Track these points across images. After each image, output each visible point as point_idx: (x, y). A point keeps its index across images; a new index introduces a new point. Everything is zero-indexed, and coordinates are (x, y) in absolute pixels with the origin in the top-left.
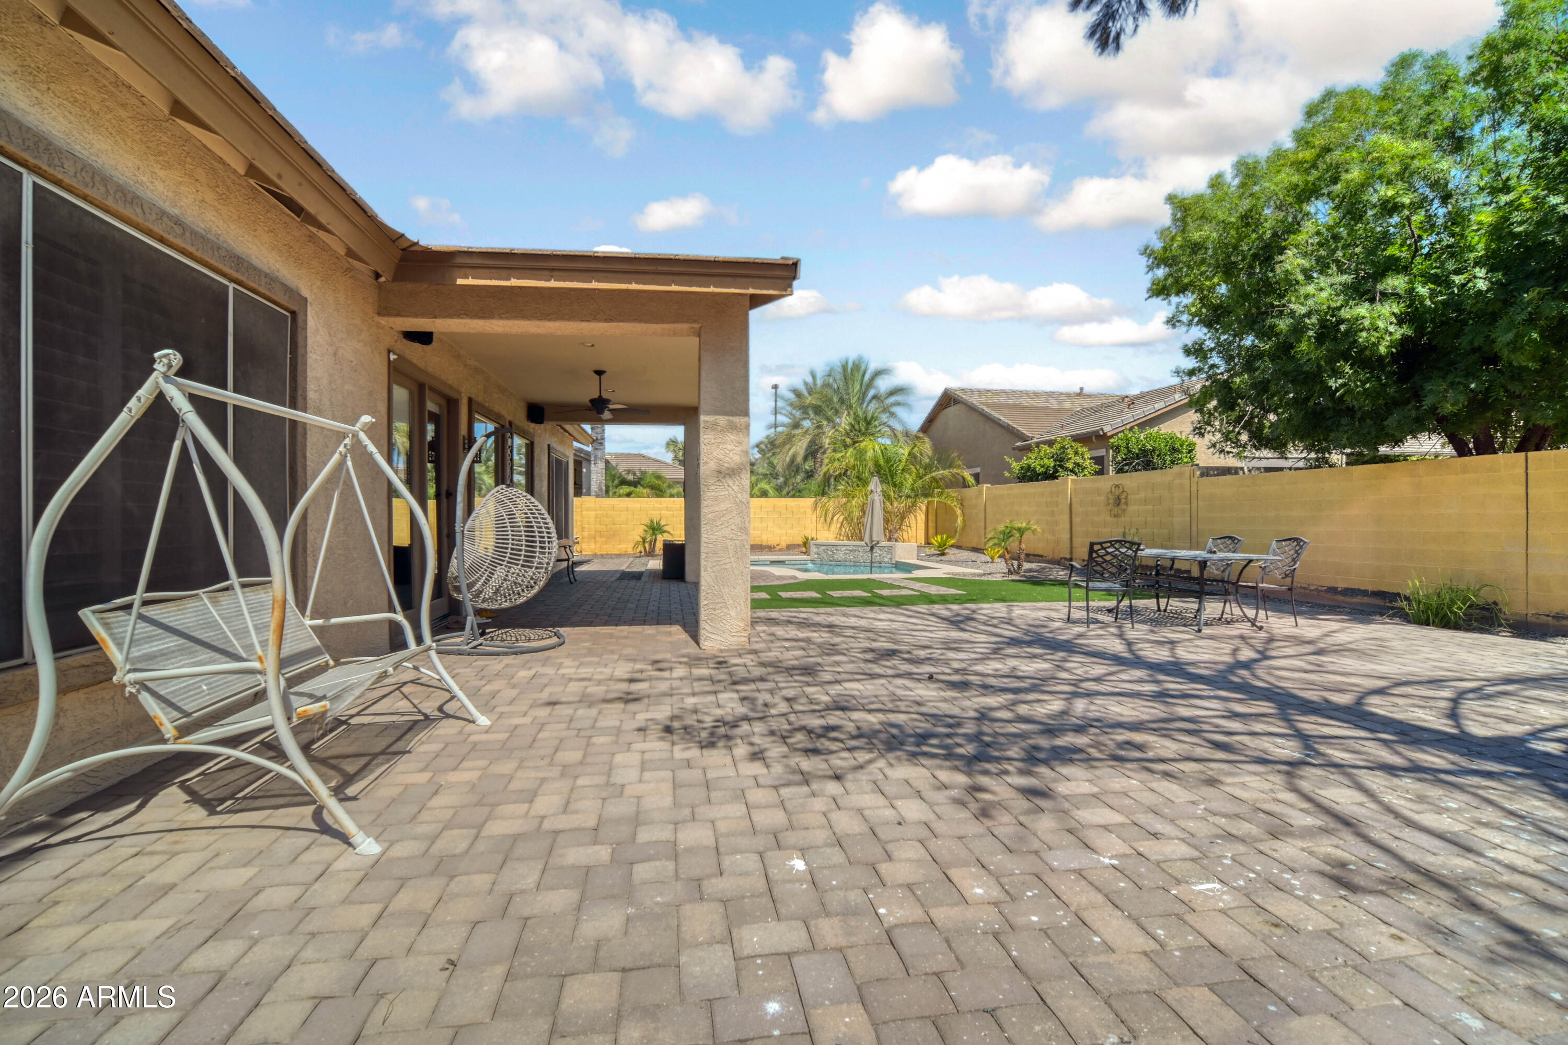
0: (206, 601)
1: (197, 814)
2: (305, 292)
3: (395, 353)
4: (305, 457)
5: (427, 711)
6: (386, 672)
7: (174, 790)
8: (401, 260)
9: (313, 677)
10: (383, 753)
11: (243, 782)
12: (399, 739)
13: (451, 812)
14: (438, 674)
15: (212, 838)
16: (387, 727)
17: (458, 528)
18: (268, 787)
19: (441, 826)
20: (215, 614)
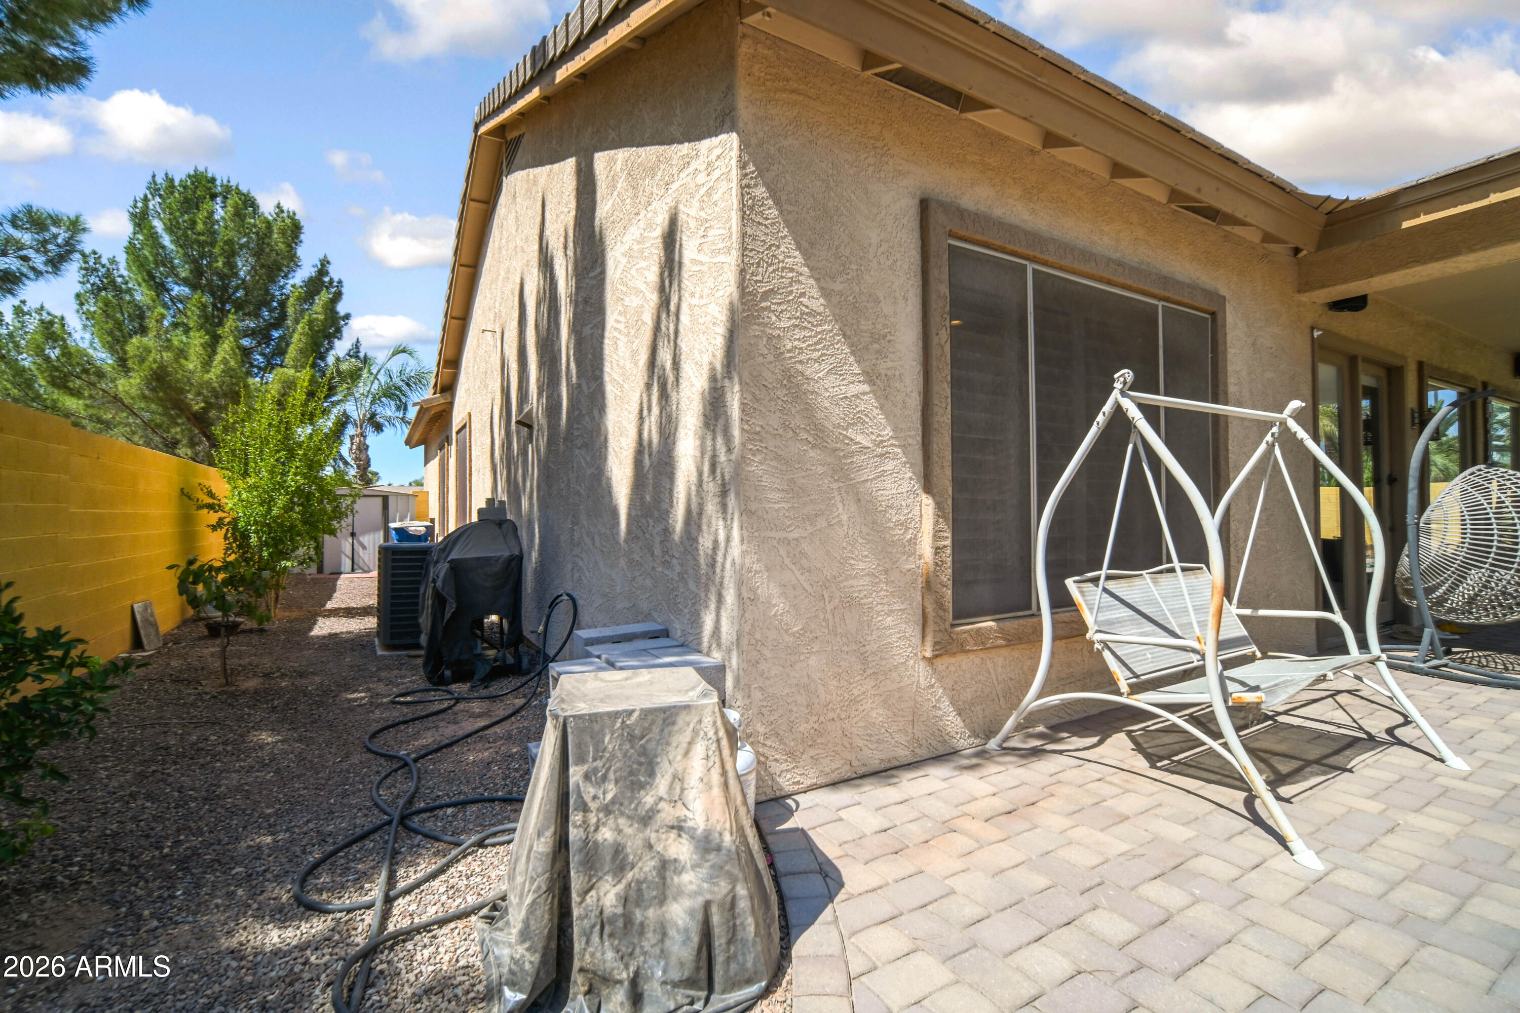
0: (1149, 581)
1: (1141, 763)
2: (1223, 291)
3: (1319, 329)
4: (1227, 450)
5: (1373, 732)
6: (1325, 676)
7: (1122, 736)
8: (1325, 226)
9: (1242, 665)
10: (1318, 762)
11: (1177, 747)
12: (1337, 752)
13: (1418, 862)
14: (1390, 690)
15: (1157, 789)
16: (1321, 736)
17: (1410, 519)
18: (1200, 760)
19: (1401, 874)
20: (1156, 593)
